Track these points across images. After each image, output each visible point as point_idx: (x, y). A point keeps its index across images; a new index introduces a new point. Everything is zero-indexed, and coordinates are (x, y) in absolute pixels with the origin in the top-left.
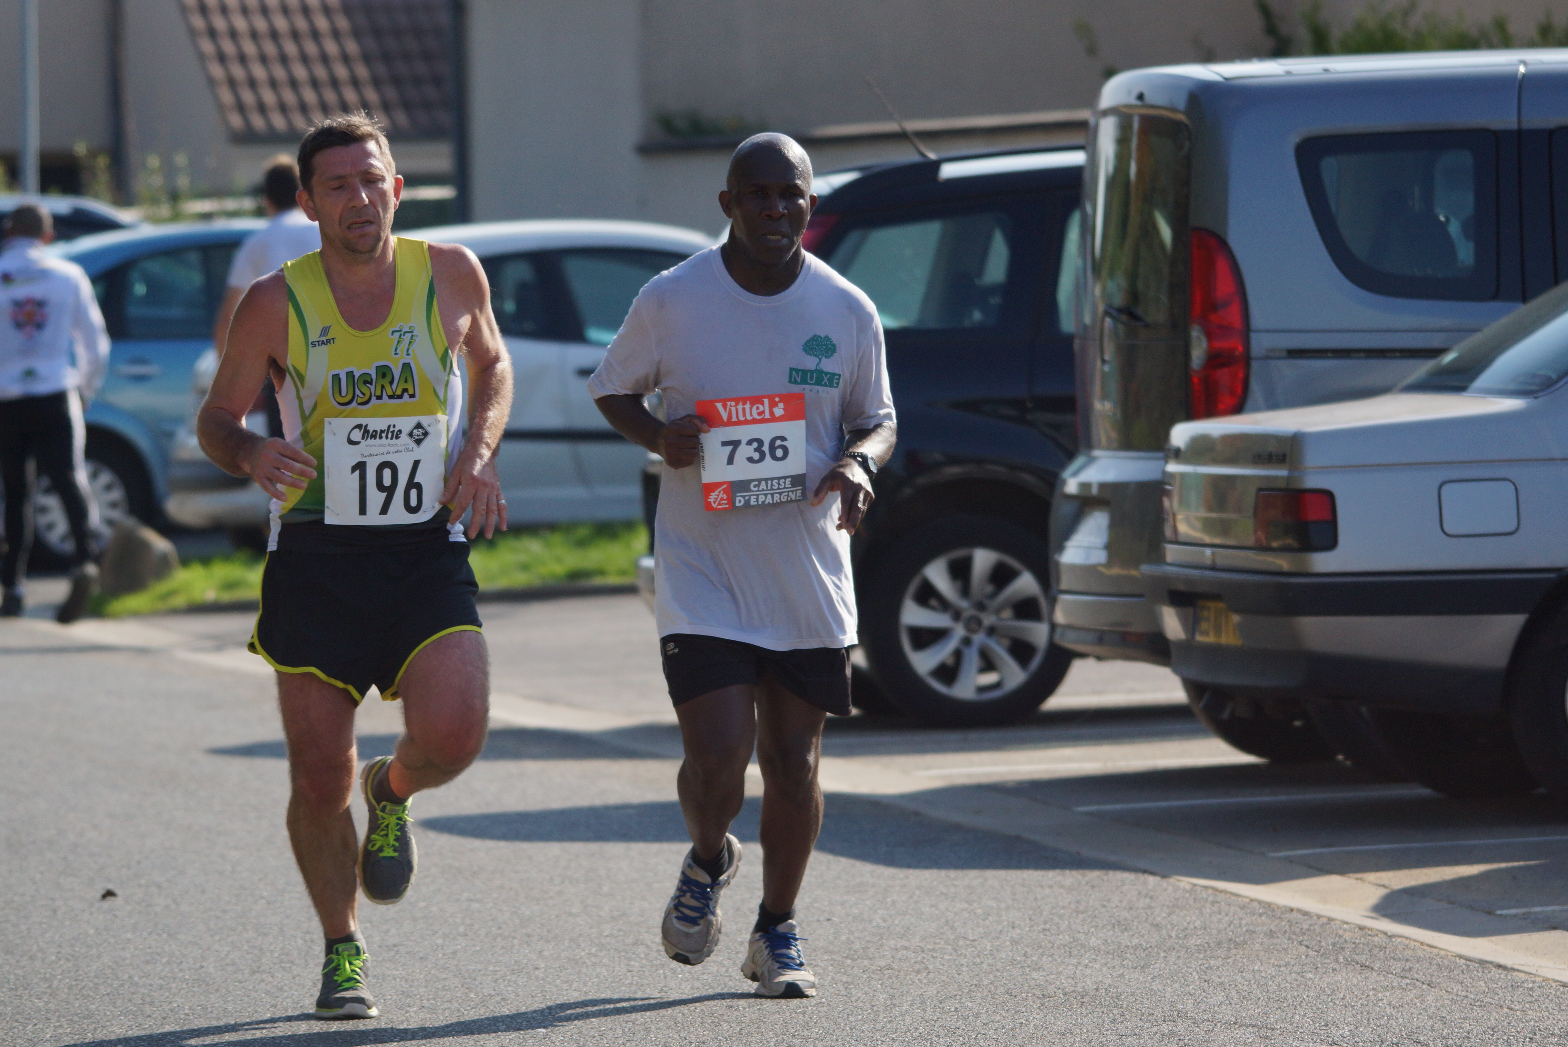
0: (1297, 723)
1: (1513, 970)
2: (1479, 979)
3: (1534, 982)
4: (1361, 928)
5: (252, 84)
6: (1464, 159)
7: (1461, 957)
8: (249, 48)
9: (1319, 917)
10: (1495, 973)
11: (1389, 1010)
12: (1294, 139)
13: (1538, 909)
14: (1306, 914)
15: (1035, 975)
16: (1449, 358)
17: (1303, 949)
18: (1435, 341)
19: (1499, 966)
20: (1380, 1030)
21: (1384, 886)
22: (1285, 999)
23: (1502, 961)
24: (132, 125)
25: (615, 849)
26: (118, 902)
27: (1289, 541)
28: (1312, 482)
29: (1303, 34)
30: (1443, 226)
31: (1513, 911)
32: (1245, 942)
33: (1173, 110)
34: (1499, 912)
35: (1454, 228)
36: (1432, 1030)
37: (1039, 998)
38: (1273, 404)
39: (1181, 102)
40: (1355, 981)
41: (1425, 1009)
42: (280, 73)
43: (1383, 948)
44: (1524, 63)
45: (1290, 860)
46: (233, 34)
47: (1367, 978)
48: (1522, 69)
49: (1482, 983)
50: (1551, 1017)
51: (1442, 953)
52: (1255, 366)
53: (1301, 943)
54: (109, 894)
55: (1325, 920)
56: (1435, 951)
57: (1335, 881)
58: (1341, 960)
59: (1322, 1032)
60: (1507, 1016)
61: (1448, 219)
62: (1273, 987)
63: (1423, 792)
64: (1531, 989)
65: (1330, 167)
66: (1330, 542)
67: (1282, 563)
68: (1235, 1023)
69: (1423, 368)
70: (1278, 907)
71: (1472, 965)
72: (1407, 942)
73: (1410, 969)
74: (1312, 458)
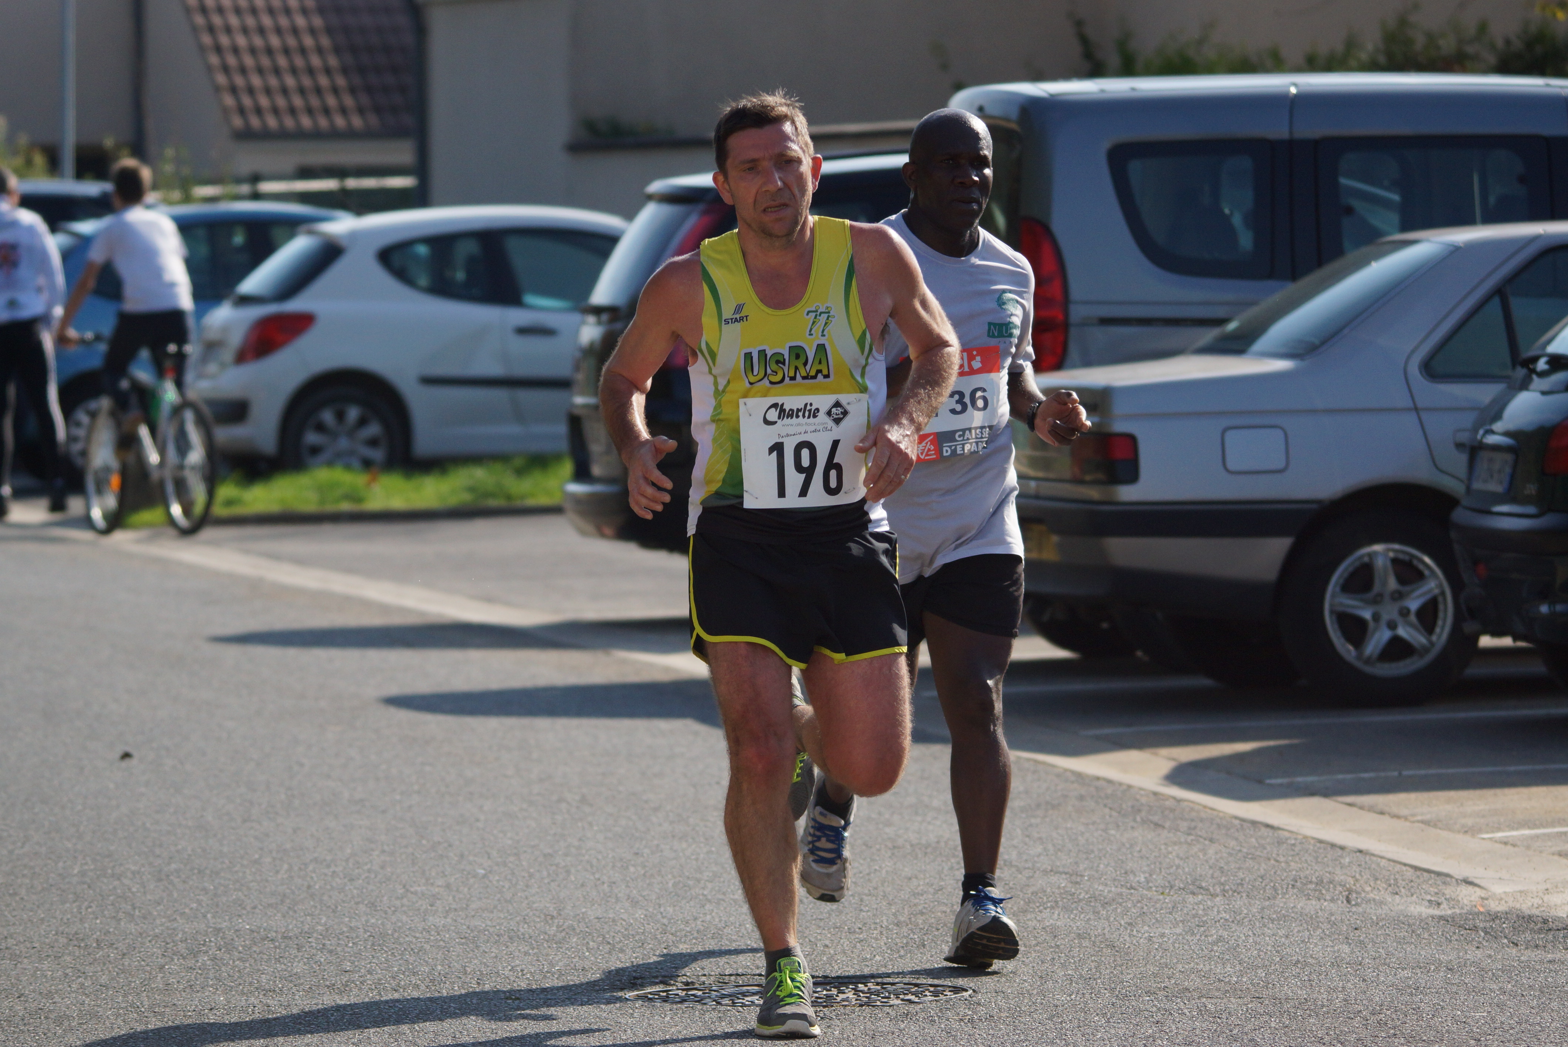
0: (1105, 625)
1: (1279, 829)
2: (1251, 836)
3: (1296, 839)
4: (1155, 794)
5: (251, 91)
6: (1245, 163)
7: (1236, 818)
8: (249, 61)
9: (1120, 784)
10: (1264, 831)
11: (1177, 861)
12: (1106, 145)
13: (1299, 779)
14: (1109, 782)
15: (887, 830)
16: (1232, 326)
17: (1107, 811)
18: (1220, 313)
19: (1267, 826)
20: (1169, 878)
21: (1174, 759)
22: (1092, 851)
23: (1270, 821)
24: (151, 125)
25: (543, 723)
26: (133, 762)
27: (1100, 476)
28: (1120, 427)
29: (1114, 60)
30: (1227, 219)
31: (1279, 781)
32: (1059, 805)
33: (1007, 120)
34: (1268, 781)
35: (1237, 220)
36: (1212, 877)
37: (890, 849)
38: (1088, 362)
39: (1014, 114)
40: (1149, 837)
41: (1207, 861)
42: (273, 82)
43: (1172, 810)
44: (1295, 85)
45: (1098, 738)
46: (236, 50)
47: (1159, 835)
48: (1293, 90)
49: (1253, 840)
50: (1309, 868)
51: (1221, 814)
52: (1073, 332)
53: (1105, 806)
54: (126, 756)
55: (1125, 787)
56: (1215, 813)
57: (1133, 755)
58: (1138, 819)
59: (1122, 879)
60: (1274, 866)
61: (1232, 213)
62: (1082, 841)
63: (1204, 682)
64: (1294, 845)
65: (1135, 168)
66: (1132, 476)
67: (1093, 493)
68: (1051, 871)
69: (1210, 335)
70: (1088, 776)
71: (1245, 825)
72: (1191, 805)
73: (1195, 828)
74: (1119, 408)
